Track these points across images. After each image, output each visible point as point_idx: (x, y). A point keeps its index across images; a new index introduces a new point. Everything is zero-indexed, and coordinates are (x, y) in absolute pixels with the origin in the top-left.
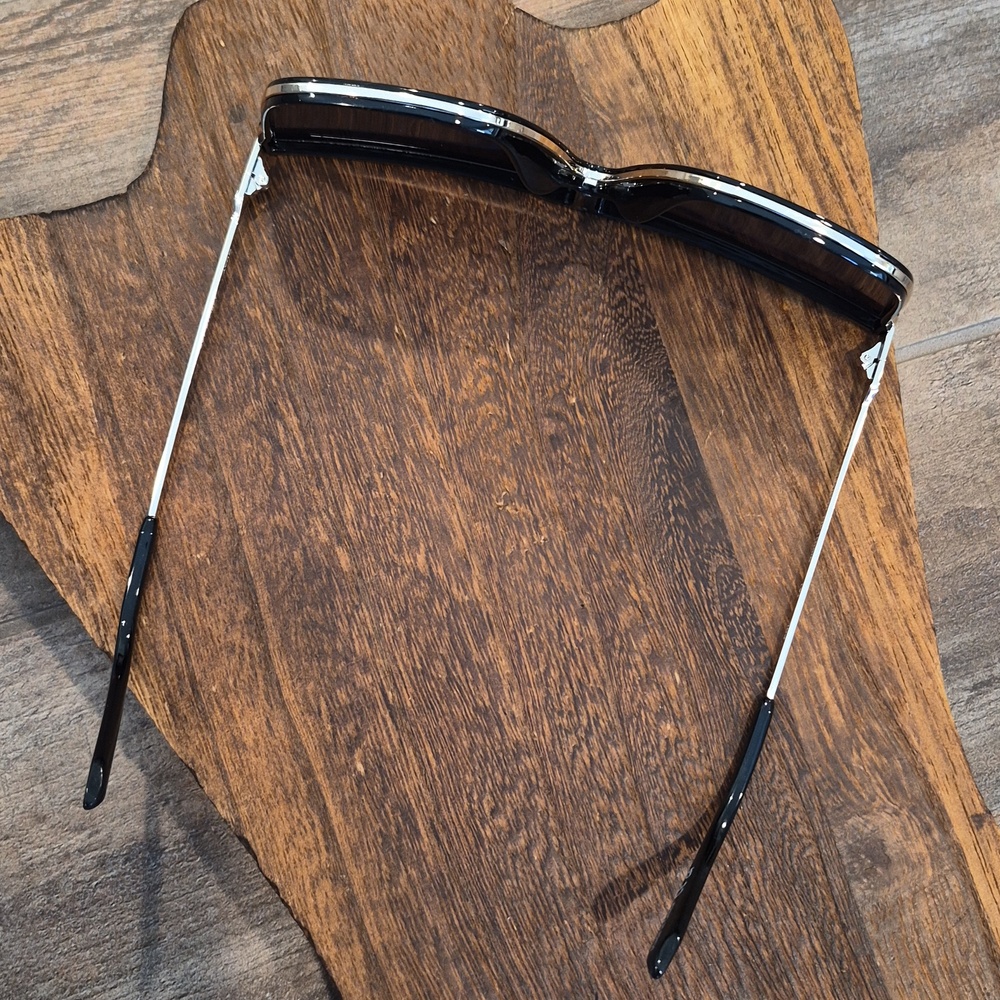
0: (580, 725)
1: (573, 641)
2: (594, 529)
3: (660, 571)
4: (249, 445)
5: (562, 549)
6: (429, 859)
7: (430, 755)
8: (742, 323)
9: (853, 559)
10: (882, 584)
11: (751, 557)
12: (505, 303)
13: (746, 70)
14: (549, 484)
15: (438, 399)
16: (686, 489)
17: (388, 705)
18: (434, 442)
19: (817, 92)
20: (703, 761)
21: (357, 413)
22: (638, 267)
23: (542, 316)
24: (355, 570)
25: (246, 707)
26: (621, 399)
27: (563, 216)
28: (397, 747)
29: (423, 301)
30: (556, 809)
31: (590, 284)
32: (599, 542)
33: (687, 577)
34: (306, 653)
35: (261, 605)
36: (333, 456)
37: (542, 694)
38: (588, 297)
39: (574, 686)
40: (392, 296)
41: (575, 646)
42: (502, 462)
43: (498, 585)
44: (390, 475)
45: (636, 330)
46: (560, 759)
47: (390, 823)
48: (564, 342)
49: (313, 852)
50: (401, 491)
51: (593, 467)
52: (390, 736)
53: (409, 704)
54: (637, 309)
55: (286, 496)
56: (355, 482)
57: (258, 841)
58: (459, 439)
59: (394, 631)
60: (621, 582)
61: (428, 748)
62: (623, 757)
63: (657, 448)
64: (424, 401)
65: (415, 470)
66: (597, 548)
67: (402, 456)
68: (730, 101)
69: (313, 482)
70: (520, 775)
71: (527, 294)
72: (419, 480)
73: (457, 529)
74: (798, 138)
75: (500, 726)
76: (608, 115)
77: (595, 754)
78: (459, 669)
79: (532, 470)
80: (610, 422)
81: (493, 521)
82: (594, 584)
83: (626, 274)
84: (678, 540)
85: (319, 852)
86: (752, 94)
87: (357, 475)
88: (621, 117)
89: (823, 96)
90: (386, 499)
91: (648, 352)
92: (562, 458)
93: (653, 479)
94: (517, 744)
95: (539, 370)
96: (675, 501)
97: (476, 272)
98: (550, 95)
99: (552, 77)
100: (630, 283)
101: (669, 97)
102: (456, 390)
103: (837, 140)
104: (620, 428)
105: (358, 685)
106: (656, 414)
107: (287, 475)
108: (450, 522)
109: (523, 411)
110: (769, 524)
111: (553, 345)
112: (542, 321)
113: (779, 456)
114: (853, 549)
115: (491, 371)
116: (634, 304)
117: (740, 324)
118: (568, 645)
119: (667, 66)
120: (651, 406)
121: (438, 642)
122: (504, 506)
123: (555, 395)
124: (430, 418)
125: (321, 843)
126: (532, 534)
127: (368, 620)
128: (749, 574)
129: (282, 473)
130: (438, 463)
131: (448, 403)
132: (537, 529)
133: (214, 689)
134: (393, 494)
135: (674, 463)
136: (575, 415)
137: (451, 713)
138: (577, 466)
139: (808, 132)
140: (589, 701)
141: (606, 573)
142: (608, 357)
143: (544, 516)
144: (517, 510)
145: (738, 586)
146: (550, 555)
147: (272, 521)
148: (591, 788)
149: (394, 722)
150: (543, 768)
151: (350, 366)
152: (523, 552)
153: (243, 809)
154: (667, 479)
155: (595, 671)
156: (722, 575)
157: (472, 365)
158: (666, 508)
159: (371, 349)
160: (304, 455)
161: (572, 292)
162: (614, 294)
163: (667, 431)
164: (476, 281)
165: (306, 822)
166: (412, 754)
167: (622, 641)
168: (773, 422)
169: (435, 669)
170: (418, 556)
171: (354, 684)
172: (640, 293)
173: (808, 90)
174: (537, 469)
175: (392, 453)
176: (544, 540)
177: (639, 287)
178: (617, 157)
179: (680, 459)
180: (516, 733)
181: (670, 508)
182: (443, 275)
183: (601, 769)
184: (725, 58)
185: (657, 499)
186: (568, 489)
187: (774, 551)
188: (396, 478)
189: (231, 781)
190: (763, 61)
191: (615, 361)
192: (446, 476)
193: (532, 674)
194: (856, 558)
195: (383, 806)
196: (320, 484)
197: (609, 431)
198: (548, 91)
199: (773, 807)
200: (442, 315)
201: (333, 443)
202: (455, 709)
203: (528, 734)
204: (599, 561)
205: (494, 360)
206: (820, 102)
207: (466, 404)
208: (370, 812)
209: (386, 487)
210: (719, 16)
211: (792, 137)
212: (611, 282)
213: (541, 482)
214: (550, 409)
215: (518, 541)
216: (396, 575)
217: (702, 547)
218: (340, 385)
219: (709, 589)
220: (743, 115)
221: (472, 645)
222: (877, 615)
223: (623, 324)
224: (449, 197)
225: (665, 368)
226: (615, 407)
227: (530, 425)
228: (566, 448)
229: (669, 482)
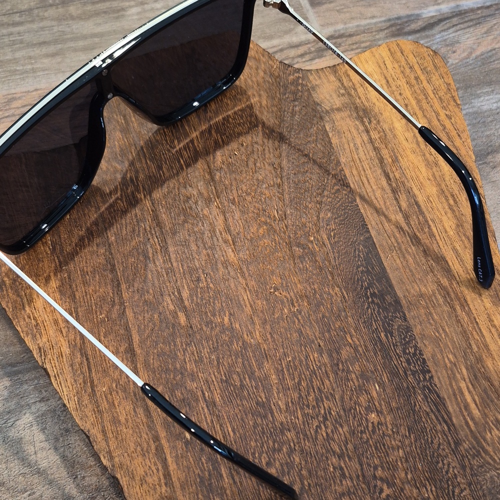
0: (320, 414)
1: (314, 366)
2: (325, 304)
3: (364, 327)
4: (133, 260)
5: (307, 315)
6: (228, 492)
7: (230, 429)
9: (477, 322)
10: (495, 336)
11: (417, 320)
12: (274, 191)
13: (399, 86)
14: (299, 280)
15: (237, 237)
16: (377, 284)
17: (205, 400)
18: (235, 259)
19: (437, 96)
20: (396, 436)
22: (346, 174)
24: (189, 325)
25: (122, 400)
26: (338, 238)
28: (210, 424)
29: (230, 189)
30: (306, 463)
32: (328, 311)
33: (380, 331)
34: (159, 370)
35: (134, 343)
37: (297, 395)
38: (319, 188)
39: (316, 390)
41: (316, 368)
42: (273, 269)
43: (270, 333)
44: (210, 275)
45: (346, 204)
46: (308, 433)
47: (205, 470)
48: (306, 210)
49: (157, 486)
51: (324, 272)
52: (206, 418)
53: (218, 400)
54: (346, 195)
56: (190, 279)
57: (124, 479)
59: (210, 358)
60: (342, 333)
61: (228, 425)
62: (346, 433)
63: (359, 263)
65: (224, 273)
66: (327, 314)
67: (217, 266)
70: (284, 443)
72: (226, 278)
73: (247, 303)
74: (428, 116)
75: (272, 413)
76: (328, 106)
77: (329, 431)
78: (247, 380)
79: (289, 273)
80: (333, 249)
81: (267, 300)
82: (326, 333)
83: (339, 178)
84: (374, 310)
85: (160, 486)
86: (402, 97)
87: (192, 276)
88: (335, 107)
89: (440, 98)
90: (208, 288)
91: (353, 215)
92: (306, 267)
93: (358, 279)
94: (282, 423)
95: (293, 223)
96: (371, 290)
98: (298, 97)
99: (298, 90)
100: (341, 182)
101: (360, 98)
102: (247, 233)
103: (449, 117)
104: (338, 252)
105: (188, 388)
106: (358, 245)
108: (243, 300)
109: (284, 244)
110: (426, 303)
111: (300, 211)
112: (294, 200)
113: (430, 267)
114: (477, 317)
115: (266, 223)
116: (344, 192)
118: (312, 367)
120: (355, 242)
121: (236, 365)
122: (274, 292)
123: (302, 236)
125: (162, 481)
126: (289, 307)
127: (195, 352)
128: (417, 330)
129: (150, 274)
130: (237, 269)
132: (293, 304)
133: (104, 390)
135: (370, 270)
136: (313, 246)
137: (242, 404)
138: (314, 272)
139: (433, 114)
140: (325, 400)
141: (333, 328)
142: (331, 217)
143: (296, 297)
144: (281, 294)
145: (410, 336)
146: (300, 318)
147: (143, 298)
148: (327, 451)
149: (209, 410)
150: (298, 438)
151: (190, 221)
152: (285, 316)
153: (117, 459)
154: (366, 279)
155: (327, 381)
156: (401, 330)
157: (256, 220)
158: (366, 294)
160: (163, 265)
162: (333, 187)
163: (365, 254)
165: (153, 468)
166: (219, 428)
167: (343, 365)
168: (425, 251)
169: (233, 380)
170: (225, 318)
171: (186, 388)
172: (347, 187)
173: (432, 95)
174: (292, 273)
175: (211, 264)
176: (297, 310)
178: (333, 125)
179: (373, 268)
180: (281, 418)
181: (368, 294)
182: (241, 178)
183: (334, 440)
184: (388, 82)
185: (361, 289)
186: (310, 284)
187: (430, 317)
188: (213, 277)
189: (110, 443)
190: (407, 83)
193: (290, 383)
194: (479, 322)
195: (201, 459)
197: (332, 254)
198: (296, 96)
199: (440, 465)
200: (240, 197)
201: (179, 259)
202: (245, 402)
203: (288, 418)
204: (328, 321)
205: (268, 218)
206: (438, 100)
207: (253, 240)
208: (193, 463)
209: (207, 281)
210: (384, 64)
212: (331, 182)
213: (294, 280)
214: (299, 243)
215: (282, 310)
216: (212, 328)
217: (388, 315)
219: (393, 338)
221: (255, 366)
222: (494, 353)
223: (339, 202)
224: (245, 142)
225: (363, 223)
226: (336, 242)
227: (288, 250)
228: (308, 262)
229: (367, 280)
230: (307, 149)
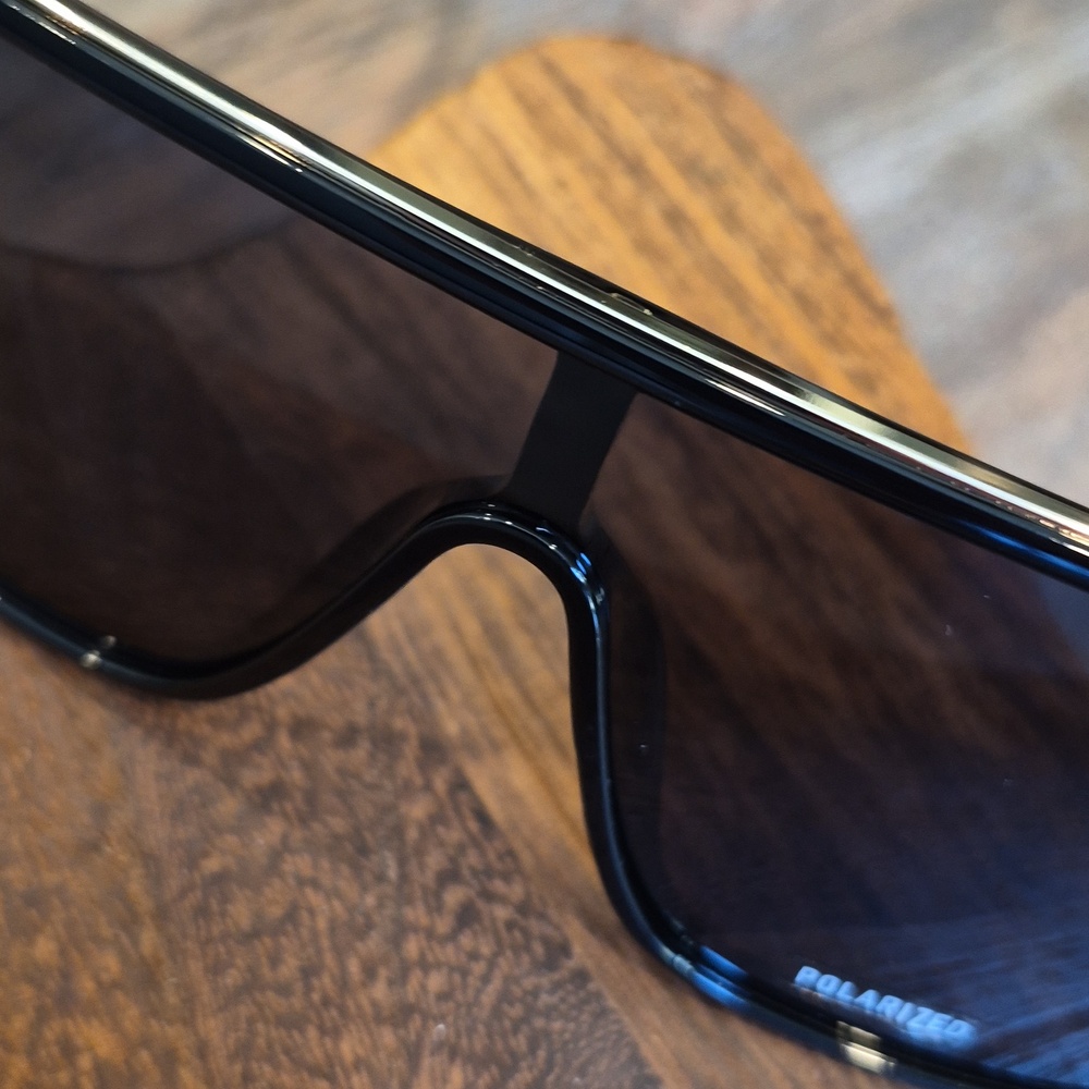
12: (134, 1012)
22: (482, 805)
23: (250, 1020)
31: (364, 889)
38: (370, 925)
45: (526, 984)
71: (196, 967)
91: (576, 1038)
112: (252, 1033)
116: (500, 912)
161: (322, 924)
162: (439, 899)
164: (33, 975)
172: (506, 877)
212: (422, 866)
225: (634, 1071)
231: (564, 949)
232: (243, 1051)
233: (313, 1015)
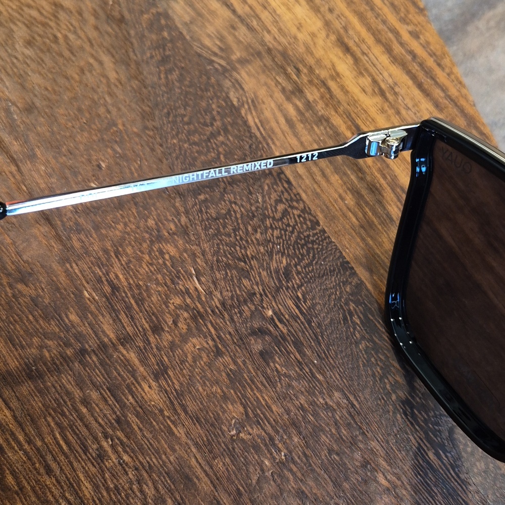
2: (327, 429)
3: (400, 451)
5: (304, 459)
8: (392, 204)
12: (181, 242)
14: (272, 398)
15: (145, 348)
18: (153, 392)
21: (69, 387)
22: (288, 179)
23: (218, 245)
26: (312, 299)
27: (210, 152)
29: (104, 260)
32: (336, 441)
33: (425, 449)
36: (55, 438)
38: (254, 216)
40: (74, 265)
42: (223, 391)
44: (119, 439)
45: (305, 234)
48: (245, 262)
50: (133, 451)
51: (308, 370)
54: (299, 216)
55: (18, 495)
56: (84, 457)
58: (175, 381)
60: (369, 474)
63: (358, 335)
64: (133, 355)
65: (141, 426)
66: (335, 447)
67: (125, 416)
68: (319, 24)
69: (42, 471)
71: (199, 228)
72: (149, 436)
73: (199, 471)
74: (384, 40)
76: (222, 58)
79: (252, 390)
80: (309, 323)
81: (232, 454)
82: (345, 484)
83: (281, 188)
86: (335, 15)
87: (85, 450)
88: (234, 57)
90: (121, 465)
91: (322, 250)
92: (277, 370)
93: (364, 365)
95: (230, 294)
96: (390, 379)
97: (146, 221)
98: (168, 53)
99: (164, 38)
100: (286, 195)
101: (269, 32)
102: (159, 335)
103: (415, 35)
104: (319, 326)
106: (347, 304)
107: (13, 473)
108: (190, 467)
109: (228, 336)
111: (236, 268)
112: (219, 249)
115: (187, 308)
116: (296, 212)
117: (390, 205)
119: (259, 9)
120: (340, 298)
122: (238, 434)
123: (252, 313)
124: (142, 369)
126: (271, 454)
129: (7, 472)
130: (161, 411)
131: (155, 350)
132: (274, 445)
134: (126, 458)
135: (378, 344)
136: (276, 326)
138: (292, 373)
139: (390, 34)
141: (352, 469)
142: (288, 265)
143: (277, 432)
144: (250, 434)
146: (295, 469)
151: (50, 343)
152: (268, 474)
154: (376, 361)
156: (456, 436)
157: (167, 307)
158: (384, 388)
159: (67, 321)
160: (26, 446)
161: (239, 216)
162: (276, 208)
163: (361, 316)
164: (148, 230)
172: (297, 201)
174: (257, 388)
175: (114, 416)
176: (285, 456)
177: (295, 196)
178: (241, 92)
179: (381, 339)
181: (388, 386)
182: (118, 233)
185: (374, 383)
186: (291, 399)
188: (125, 440)
191: (296, 266)
192: (173, 422)
196: (49, 471)
197: (310, 331)
198: (164, 50)
200: (126, 268)
201: (52, 424)
204: (341, 459)
205: (186, 297)
206: (390, 8)
207: (172, 346)
209: (117, 452)
211: (378, 41)
212: (270, 198)
213: (264, 399)
214: (252, 328)
215: (261, 464)
218: (45, 364)
219: (449, 455)
220: (334, 33)
223: (292, 232)
224: (103, 161)
225: (341, 260)
226: (309, 308)
227: (237, 348)
228: (277, 359)
229: (379, 363)
230: (213, 149)
231: (318, 223)
232: (216, 253)
233: (237, 243)
